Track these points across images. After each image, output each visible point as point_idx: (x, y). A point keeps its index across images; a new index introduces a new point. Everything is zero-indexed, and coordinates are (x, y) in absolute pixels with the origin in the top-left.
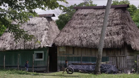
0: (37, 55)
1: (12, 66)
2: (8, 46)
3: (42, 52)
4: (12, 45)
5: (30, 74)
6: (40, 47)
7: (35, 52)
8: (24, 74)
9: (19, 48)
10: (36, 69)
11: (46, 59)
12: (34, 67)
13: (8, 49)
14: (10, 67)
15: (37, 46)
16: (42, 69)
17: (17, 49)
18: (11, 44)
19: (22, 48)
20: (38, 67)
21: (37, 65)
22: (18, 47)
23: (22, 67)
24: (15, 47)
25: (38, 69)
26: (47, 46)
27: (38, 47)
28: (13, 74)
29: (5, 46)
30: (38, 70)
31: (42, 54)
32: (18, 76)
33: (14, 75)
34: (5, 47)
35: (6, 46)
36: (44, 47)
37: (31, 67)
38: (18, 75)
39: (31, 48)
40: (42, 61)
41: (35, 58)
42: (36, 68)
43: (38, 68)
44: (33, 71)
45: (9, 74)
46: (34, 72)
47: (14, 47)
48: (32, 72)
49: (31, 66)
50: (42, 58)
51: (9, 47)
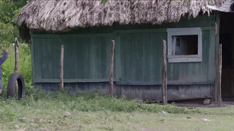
0: (178, 44)
1: (89, 84)
2: (74, 12)
3: (197, 31)
4: (87, 8)
5: (155, 112)
6: (187, 14)
7: (171, 32)
8: (131, 109)
9: (113, 19)
10: (174, 93)
11: (212, 55)
12: (169, 86)
13: (75, 22)
14: (82, 85)
15: (178, 9)
16: (195, 93)
17: (107, 21)
18: (83, 6)
19: (124, 17)
20: (182, 86)
21: (176, 77)
22: (110, 15)
23: (126, 86)
24: (100, 15)
25: (183, 94)
26: (214, 8)
27: (181, 13)
28: (94, 110)
29: (63, 12)
30: (183, 97)
31: (196, 37)
32: (111, 117)
33: (98, 113)
34: (62, 16)
35: (66, 13)
36: (201, 12)
37: (158, 86)
38: (112, 115)
39: (155, 19)
40: (197, 65)
41: (169, 54)
42: (177, 87)
43: (181, 90)
44: (165, 99)
45: (80, 113)
46: (170, 102)
47: (95, 15)
48: (162, 103)
49: (156, 83)
50: (196, 53)
51: (79, 15)
